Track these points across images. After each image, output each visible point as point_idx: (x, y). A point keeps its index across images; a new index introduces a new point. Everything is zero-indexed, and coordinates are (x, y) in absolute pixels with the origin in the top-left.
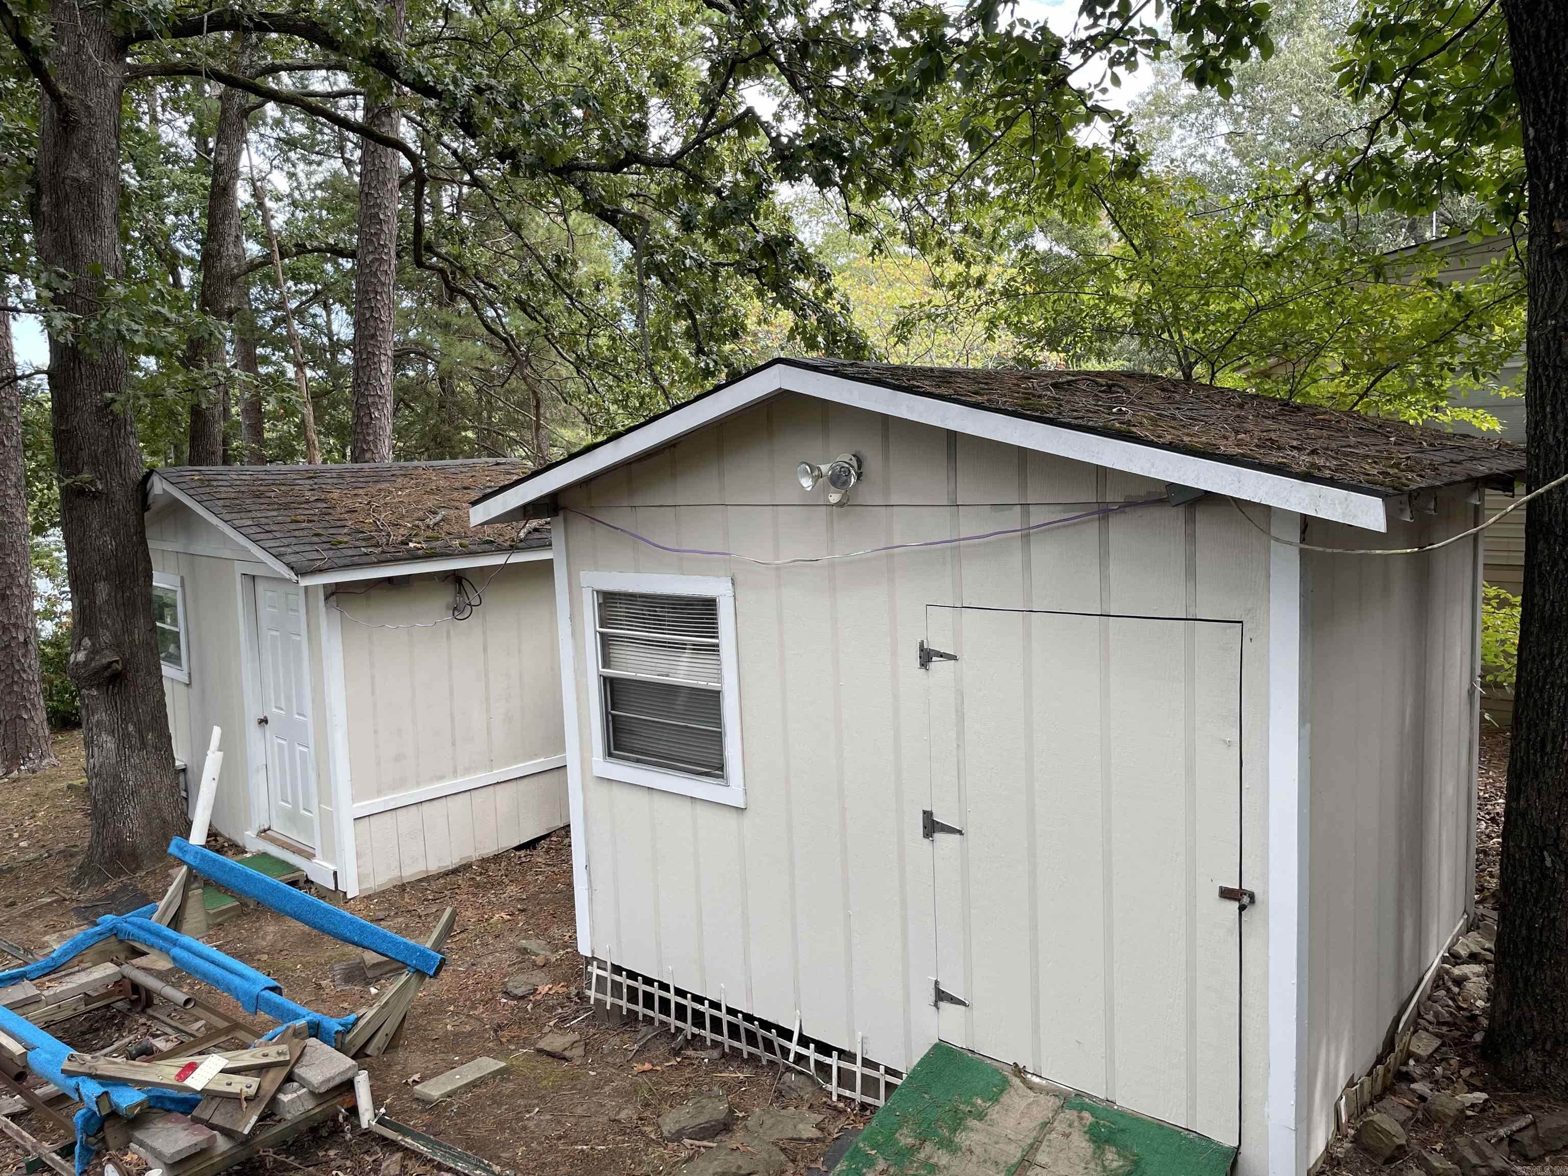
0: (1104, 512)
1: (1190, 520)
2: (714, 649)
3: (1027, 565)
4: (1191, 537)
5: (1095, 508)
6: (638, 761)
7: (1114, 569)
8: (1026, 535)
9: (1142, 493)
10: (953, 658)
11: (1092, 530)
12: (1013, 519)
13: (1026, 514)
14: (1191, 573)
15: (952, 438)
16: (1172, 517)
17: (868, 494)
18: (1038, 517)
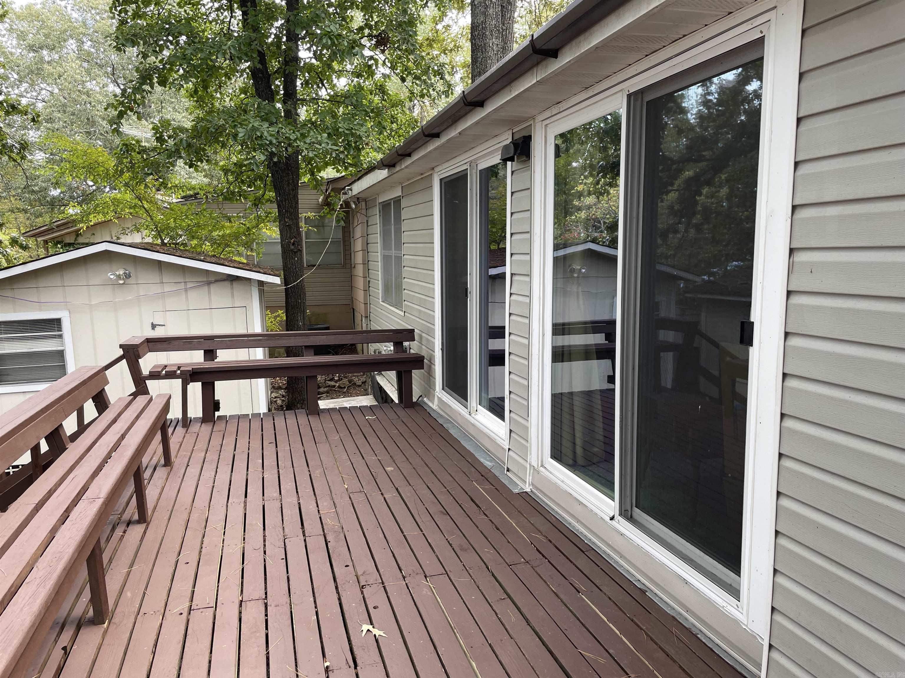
0: (209, 283)
1: (232, 284)
2: (61, 336)
3: (187, 298)
4: (232, 288)
5: (206, 282)
6: (18, 383)
7: (213, 297)
8: (186, 290)
9: (219, 278)
10: (164, 325)
11: (206, 288)
12: (182, 286)
13: (186, 285)
14: (233, 296)
15: (160, 262)
16: (227, 284)
17: (131, 281)
18: (189, 285)
